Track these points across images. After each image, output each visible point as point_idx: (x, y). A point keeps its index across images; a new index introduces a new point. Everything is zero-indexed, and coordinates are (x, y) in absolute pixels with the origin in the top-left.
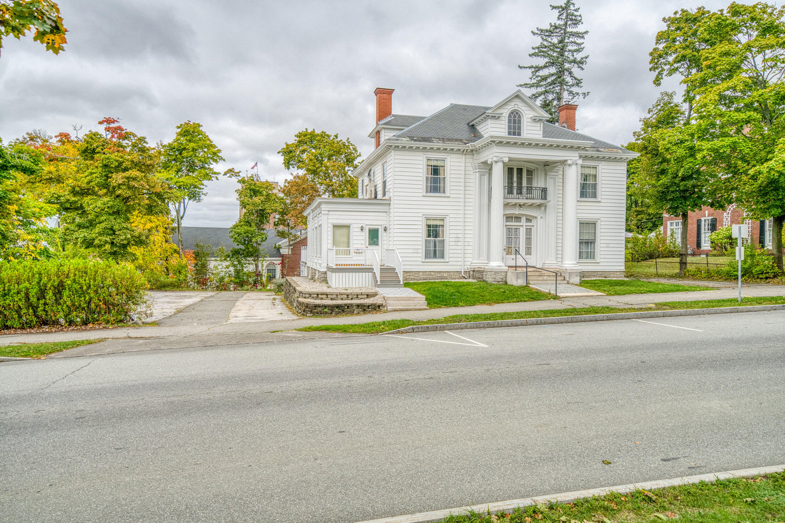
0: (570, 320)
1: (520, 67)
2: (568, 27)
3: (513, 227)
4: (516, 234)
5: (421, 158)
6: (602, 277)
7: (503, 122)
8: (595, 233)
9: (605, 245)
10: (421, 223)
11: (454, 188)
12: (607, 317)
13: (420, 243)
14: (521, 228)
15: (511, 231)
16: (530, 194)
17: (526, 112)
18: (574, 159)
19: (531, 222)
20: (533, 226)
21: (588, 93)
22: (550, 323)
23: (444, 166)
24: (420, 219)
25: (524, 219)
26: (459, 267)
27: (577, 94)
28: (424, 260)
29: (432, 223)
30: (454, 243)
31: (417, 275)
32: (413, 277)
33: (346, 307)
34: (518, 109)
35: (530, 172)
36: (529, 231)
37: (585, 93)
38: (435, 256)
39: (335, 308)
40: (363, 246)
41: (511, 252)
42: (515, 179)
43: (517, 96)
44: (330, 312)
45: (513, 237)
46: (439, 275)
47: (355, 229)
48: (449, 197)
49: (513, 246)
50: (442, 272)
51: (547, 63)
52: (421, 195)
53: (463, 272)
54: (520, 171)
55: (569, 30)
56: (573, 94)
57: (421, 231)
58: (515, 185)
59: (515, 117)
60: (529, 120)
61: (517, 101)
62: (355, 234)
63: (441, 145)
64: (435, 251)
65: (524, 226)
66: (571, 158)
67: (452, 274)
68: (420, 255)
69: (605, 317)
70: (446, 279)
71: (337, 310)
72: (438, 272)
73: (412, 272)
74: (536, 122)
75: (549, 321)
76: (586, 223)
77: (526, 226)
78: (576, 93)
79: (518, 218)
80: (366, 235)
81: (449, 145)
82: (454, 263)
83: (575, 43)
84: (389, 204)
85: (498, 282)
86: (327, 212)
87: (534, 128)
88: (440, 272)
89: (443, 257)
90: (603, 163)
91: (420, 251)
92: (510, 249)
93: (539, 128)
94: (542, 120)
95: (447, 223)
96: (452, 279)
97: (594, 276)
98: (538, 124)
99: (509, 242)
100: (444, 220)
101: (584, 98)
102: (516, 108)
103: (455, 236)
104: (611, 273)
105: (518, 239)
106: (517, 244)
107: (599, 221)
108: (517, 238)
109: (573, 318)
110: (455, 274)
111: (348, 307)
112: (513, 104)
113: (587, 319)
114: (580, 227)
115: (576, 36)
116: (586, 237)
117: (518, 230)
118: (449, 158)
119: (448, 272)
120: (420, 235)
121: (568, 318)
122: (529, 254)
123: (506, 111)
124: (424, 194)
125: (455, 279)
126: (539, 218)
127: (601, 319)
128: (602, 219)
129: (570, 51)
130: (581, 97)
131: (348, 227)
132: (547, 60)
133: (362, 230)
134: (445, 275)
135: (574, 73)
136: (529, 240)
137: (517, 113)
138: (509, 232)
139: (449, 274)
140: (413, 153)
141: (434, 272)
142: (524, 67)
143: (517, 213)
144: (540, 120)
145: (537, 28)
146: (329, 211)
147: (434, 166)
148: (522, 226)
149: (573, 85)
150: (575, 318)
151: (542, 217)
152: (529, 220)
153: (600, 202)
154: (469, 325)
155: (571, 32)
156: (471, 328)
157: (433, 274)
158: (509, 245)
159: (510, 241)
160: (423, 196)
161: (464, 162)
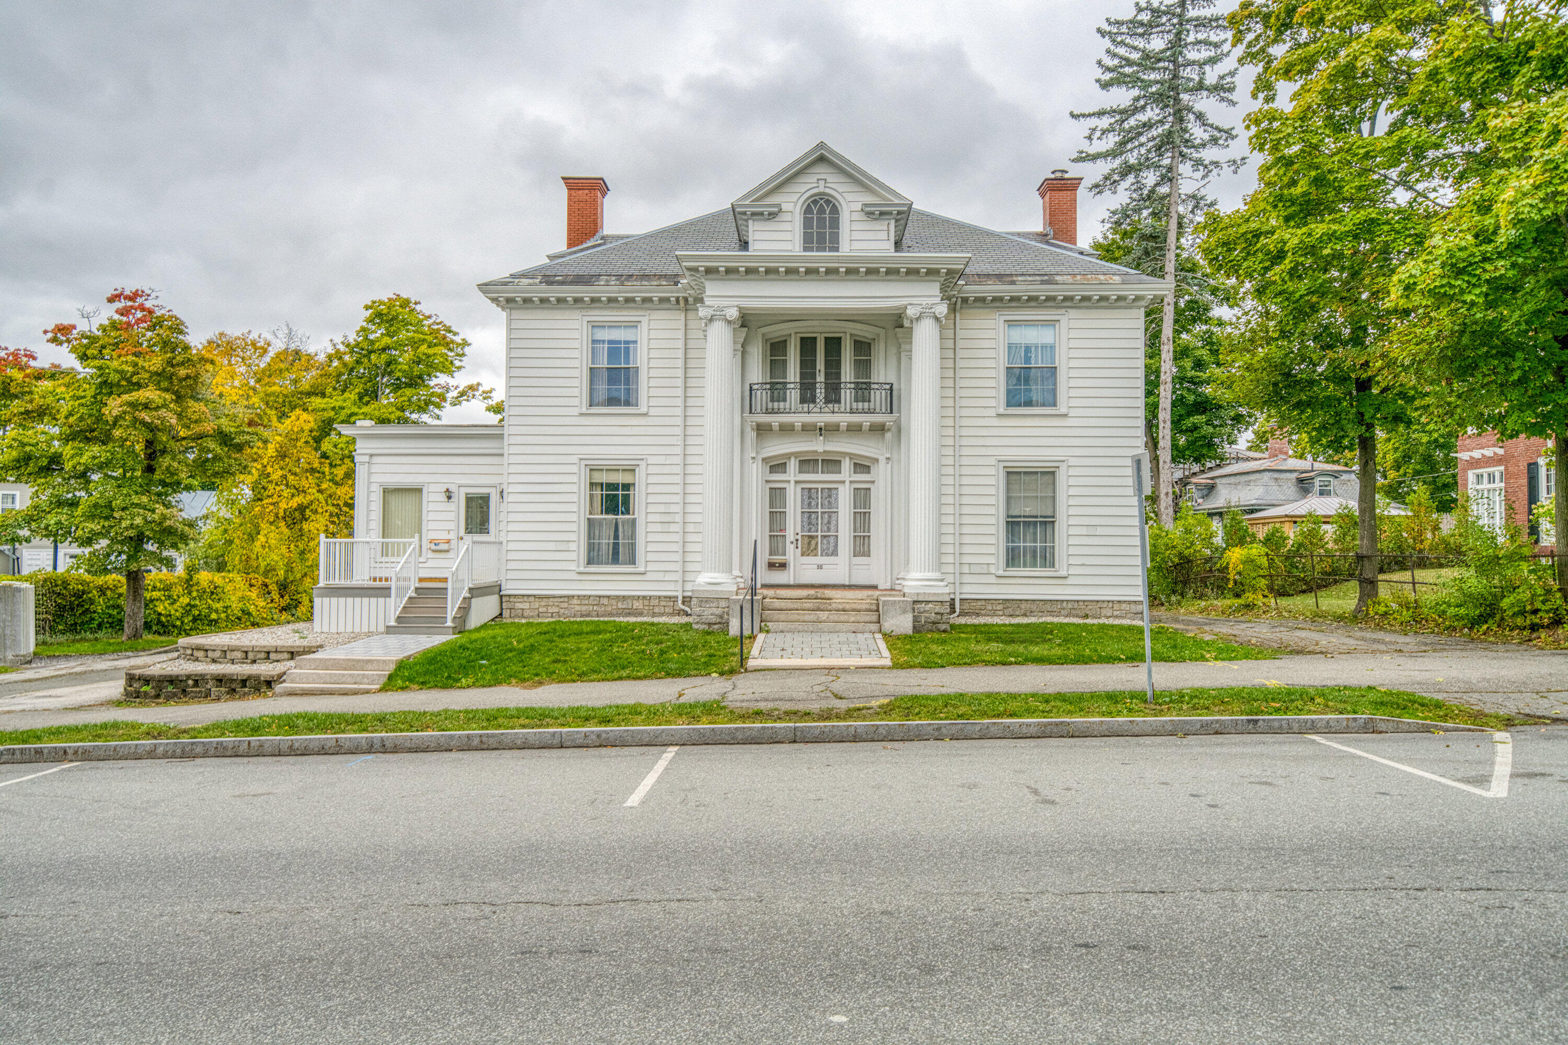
0: (476, 742)
1: (1073, 115)
2: (1190, 8)
3: (820, 486)
4: (829, 502)
5: (576, 325)
6: (1077, 616)
7: (787, 226)
8: (1054, 498)
9: (1084, 531)
10: (575, 479)
11: (661, 392)
12: (599, 736)
13: (574, 527)
14: (841, 488)
15: (814, 496)
16: (863, 401)
17: (850, 197)
18: (924, 301)
19: (869, 472)
20: (873, 482)
21: (1243, 159)
22: (410, 750)
23: (635, 342)
24: (575, 469)
25: (846, 465)
26: (671, 586)
27: (1216, 164)
28: (582, 569)
29: (604, 478)
30: (658, 527)
31: (566, 605)
32: (556, 610)
33: (190, 682)
34: (827, 191)
35: (863, 348)
36: (862, 497)
37: (1234, 161)
38: (615, 558)
39: (166, 684)
40: (452, 536)
41: (816, 548)
42: (820, 365)
43: (822, 159)
44: (153, 693)
45: (820, 510)
46: (620, 605)
47: (432, 497)
48: (646, 415)
49: (819, 534)
50: (629, 597)
51: (1137, 99)
52: (576, 411)
53: (680, 598)
54: (833, 345)
55: (1192, 13)
56: (1206, 167)
57: (574, 498)
58: (820, 378)
59: (821, 211)
60: (856, 216)
61: (822, 171)
62: (432, 507)
63: (614, 290)
64: (616, 546)
65: (847, 483)
66: (914, 301)
67: (653, 602)
68: (574, 556)
69: (594, 737)
70: (641, 614)
71: (170, 688)
72: (618, 597)
73: (554, 597)
74: (876, 219)
75: (408, 745)
76: (1025, 473)
77: (851, 482)
78: (1212, 163)
79: (831, 463)
80: (457, 511)
81: (638, 291)
82: (660, 576)
83: (1207, 43)
84: (501, 437)
85: (710, 624)
86: (366, 458)
87: (871, 235)
88: (624, 598)
89: (632, 561)
90: (1073, 313)
91: (573, 546)
92: (813, 543)
93: (884, 235)
94: (890, 213)
95: (640, 479)
96: (654, 615)
97: (1051, 613)
98: (882, 225)
99: (810, 524)
100: (634, 470)
101: (1235, 172)
102: (821, 189)
103: (662, 508)
104: (1105, 605)
105: (834, 516)
106: (833, 528)
107: (1063, 467)
108: (831, 515)
109: (488, 736)
110: (663, 603)
111: (196, 681)
112: (813, 179)
113: (531, 740)
114: (1008, 483)
115: (1212, 28)
116: (1027, 509)
117: (834, 492)
118: (645, 320)
119: (644, 597)
120: (574, 508)
121: (468, 736)
122: (863, 555)
123: (794, 198)
124: (584, 410)
125: (661, 615)
126: (882, 460)
127: (579, 742)
128: (1072, 462)
129: (1193, 63)
130: (1227, 170)
131: (418, 491)
132: (1136, 92)
133: (449, 498)
134: (637, 605)
135: (1208, 115)
136: (862, 519)
137: (828, 202)
138: (810, 497)
139: (646, 603)
140: (557, 314)
141: (608, 597)
142: (1084, 116)
143: (820, 449)
144: (882, 213)
145: (1107, 20)
146: (371, 455)
147: (610, 342)
148: (844, 482)
149: (1203, 145)
150: (493, 736)
151: (888, 459)
152: (862, 467)
153: (1065, 415)
154: (160, 750)
155: (1197, 19)
156: (165, 756)
157: (605, 601)
158: (809, 531)
159: (814, 521)
160: (582, 415)
161: (683, 327)
